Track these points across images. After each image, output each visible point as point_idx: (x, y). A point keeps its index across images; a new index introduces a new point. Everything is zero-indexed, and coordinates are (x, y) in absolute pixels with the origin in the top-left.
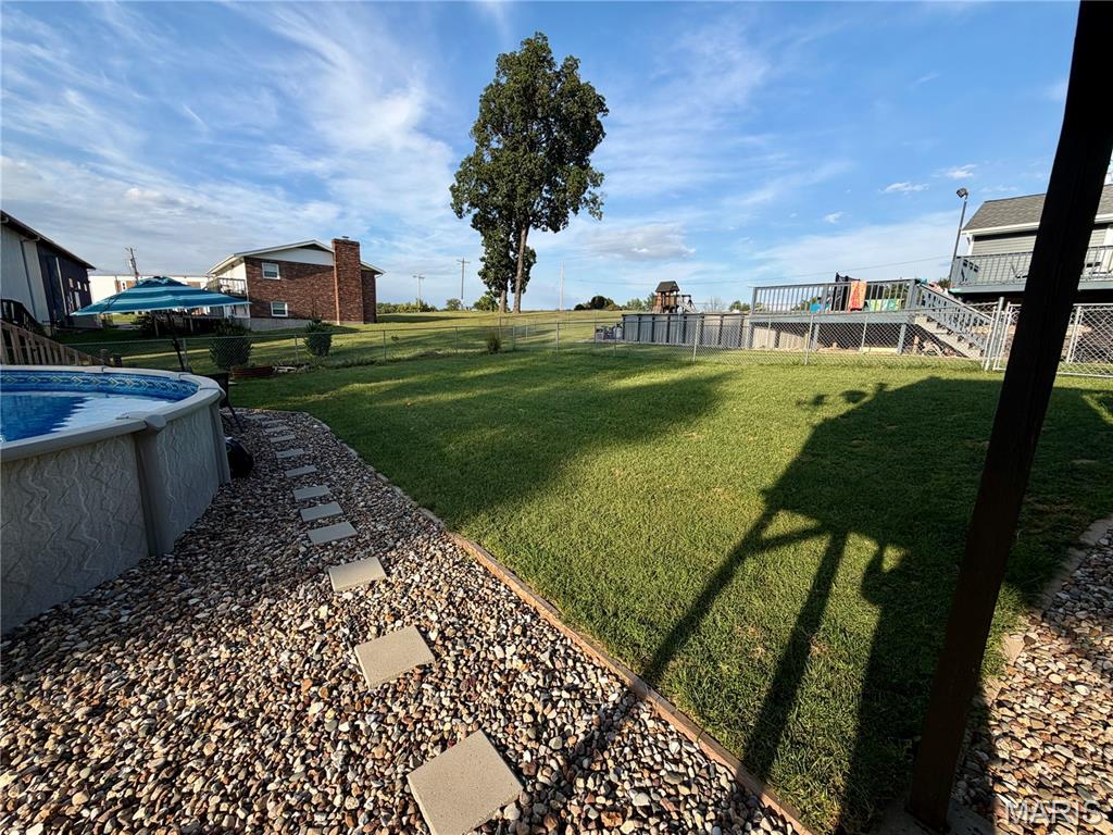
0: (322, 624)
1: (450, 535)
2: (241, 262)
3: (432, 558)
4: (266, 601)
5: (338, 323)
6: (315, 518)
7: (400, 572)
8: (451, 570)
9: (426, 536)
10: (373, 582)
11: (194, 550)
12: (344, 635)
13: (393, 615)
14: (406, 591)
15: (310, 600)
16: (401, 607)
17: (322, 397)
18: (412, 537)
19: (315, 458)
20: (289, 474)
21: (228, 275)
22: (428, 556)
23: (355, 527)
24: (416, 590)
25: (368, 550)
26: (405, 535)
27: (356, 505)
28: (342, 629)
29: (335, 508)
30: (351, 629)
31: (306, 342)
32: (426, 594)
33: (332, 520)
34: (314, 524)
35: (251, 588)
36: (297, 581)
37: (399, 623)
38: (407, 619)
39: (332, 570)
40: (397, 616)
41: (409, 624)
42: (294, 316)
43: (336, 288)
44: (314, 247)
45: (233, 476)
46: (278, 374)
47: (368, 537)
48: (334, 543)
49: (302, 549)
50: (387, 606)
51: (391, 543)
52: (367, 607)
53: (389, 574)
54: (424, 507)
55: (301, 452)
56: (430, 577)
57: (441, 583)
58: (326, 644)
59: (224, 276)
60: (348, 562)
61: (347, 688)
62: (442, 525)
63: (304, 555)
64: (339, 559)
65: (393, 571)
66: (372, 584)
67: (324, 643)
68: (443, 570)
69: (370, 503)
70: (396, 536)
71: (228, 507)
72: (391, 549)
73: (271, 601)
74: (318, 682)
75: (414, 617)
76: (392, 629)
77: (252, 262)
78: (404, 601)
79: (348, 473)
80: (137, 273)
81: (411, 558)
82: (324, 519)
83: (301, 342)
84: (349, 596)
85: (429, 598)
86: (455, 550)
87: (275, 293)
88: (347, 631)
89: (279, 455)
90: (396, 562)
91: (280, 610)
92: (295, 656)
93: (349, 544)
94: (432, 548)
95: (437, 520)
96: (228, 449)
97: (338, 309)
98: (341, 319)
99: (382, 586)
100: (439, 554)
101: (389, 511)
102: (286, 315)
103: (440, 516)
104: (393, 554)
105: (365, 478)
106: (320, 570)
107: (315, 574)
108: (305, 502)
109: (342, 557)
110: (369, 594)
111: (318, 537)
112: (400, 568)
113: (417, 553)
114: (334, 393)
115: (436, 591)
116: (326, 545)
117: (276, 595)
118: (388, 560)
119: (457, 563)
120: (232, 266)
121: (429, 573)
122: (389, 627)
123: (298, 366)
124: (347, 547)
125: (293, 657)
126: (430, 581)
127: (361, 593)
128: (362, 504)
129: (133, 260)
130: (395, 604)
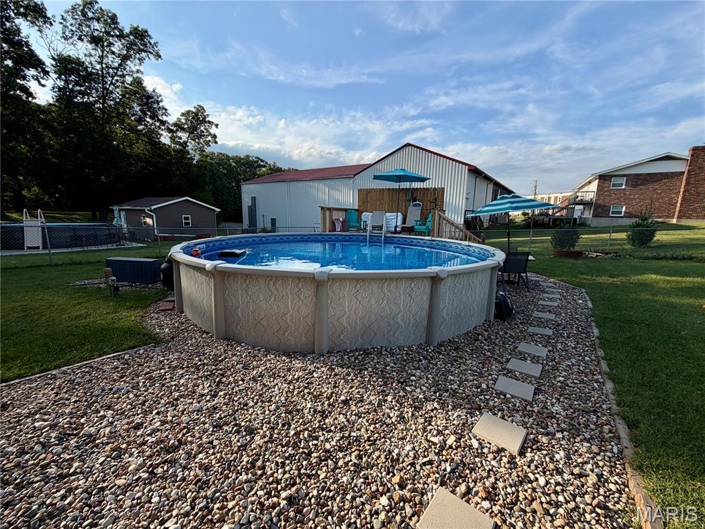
0: (442, 448)
1: (629, 470)
2: (596, 179)
3: (580, 476)
4: (436, 404)
5: (674, 221)
6: (514, 369)
7: (532, 461)
8: (588, 508)
9: (595, 449)
10: (503, 450)
11: (442, 350)
12: (445, 470)
13: (489, 492)
14: (521, 483)
15: (454, 425)
16: (503, 493)
17: (611, 280)
18: (578, 439)
19: (559, 325)
20: (531, 330)
21: (585, 189)
22: (576, 471)
23: (535, 394)
24: (529, 491)
25: (526, 420)
26: (574, 431)
27: (555, 377)
28: (448, 464)
29: (536, 370)
30: (453, 471)
31: (628, 236)
32: (535, 505)
33: (525, 378)
34: (510, 373)
35: (439, 390)
36: (461, 405)
37: (486, 504)
38: (496, 509)
39: (487, 415)
40: (491, 496)
41: (492, 515)
42: (629, 215)
43: (682, 190)
44: (668, 158)
45: (495, 317)
46: (587, 257)
47: (536, 409)
48: (508, 396)
49: (484, 386)
50: (492, 480)
51: (551, 429)
52: (479, 465)
53: (522, 453)
54: (624, 418)
55: (552, 316)
56: (556, 493)
57: (561, 511)
58: (432, 464)
59: (583, 190)
60: (503, 418)
61: (409, 511)
62: (628, 452)
63: (482, 391)
64: (499, 410)
65: (528, 455)
66: (500, 450)
67: (430, 462)
68: (578, 499)
69: (569, 382)
70: (563, 425)
71: (479, 334)
72: (547, 434)
73: (438, 407)
74: (402, 486)
75: (503, 514)
76: (477, 504)
77: (604, 178)
78: (509, 490)
79: (575, 348)
80: (536, 194)
81: (557, 457)
82: (521, 373)
83: (623, 235)
84: (475, 444)
85: (534, 512)
86: (619, 491)
87: (618, 199)
88: (449, 469)
89: (536, 314)
90: (540, 450)
91: (436, 417)
92: (411, 454)
93: (518, 404)
94: (589, 466)
95: (625, 442)
96: (496, 299)
97: (678, 209)
98: (679, 217)
99: (505, 460)
100: (592, 479)
101: (580, 398)
102: (622, 215)
103: (636, 441)
104: (544, 439)
105: (587, 358)
106: (479, 409)
107: (475, 409)
108: (521, 354)
109: (503, 410)
110: (491, 456)
111: (504, 384)
112: (536, 458)
113: (568, 457)
114: (624, 279)
115: (547, 512)
116: (502, 393)
117: (443, 405)
118: (536, 441)
119: (606, 508)
120: (590, 182)
121: (559, 488)
122: (477, 499)
123: (606, 254)
124: (515, 405)
125: (410, 453)
126: (553, 497)
127: (485, 450)
128: (561, 379)
129: (536, 187)
130: (500, 484)
